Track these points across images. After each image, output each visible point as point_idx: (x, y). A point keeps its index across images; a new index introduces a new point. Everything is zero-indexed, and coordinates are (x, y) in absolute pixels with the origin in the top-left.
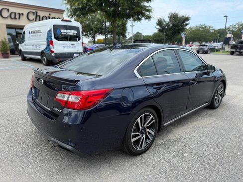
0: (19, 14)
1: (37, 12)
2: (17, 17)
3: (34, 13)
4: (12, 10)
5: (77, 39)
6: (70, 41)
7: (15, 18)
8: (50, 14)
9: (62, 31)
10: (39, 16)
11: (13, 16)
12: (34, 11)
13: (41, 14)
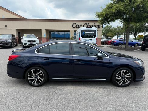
0: (80, 25)
1: (88, 23)
2: (79, 27)
3: (87, 24)
4: (78, 23)
5: (94, 37)
6: (89, 38)
7: (78, 27)
8: (95, 24)
9: (85, 33)
10: (89, 25)
11: (77, 27)
12: (87, 23)
13: (90, 24)
